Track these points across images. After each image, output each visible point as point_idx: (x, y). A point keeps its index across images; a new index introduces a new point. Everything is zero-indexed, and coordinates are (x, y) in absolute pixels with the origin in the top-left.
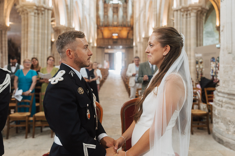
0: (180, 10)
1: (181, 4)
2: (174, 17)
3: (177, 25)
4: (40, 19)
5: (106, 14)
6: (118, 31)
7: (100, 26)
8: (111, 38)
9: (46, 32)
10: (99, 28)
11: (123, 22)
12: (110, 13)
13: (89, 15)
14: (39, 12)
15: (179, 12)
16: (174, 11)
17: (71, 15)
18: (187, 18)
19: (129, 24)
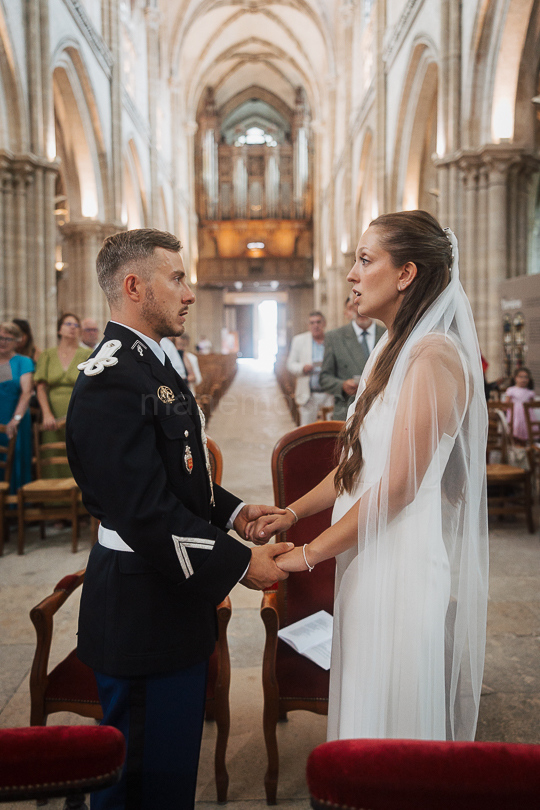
0: (457, 163)
1: (458, 144)
2: (437, 186)
3: (447, 211)
4: (22, 200)
5: (225, 178)
6: (264, 235)
7: (207, 218)
8: (243, 257)
9: (40, 240)
10: (205, 223)
11: (280, 204)
12: (240, 176)
13: (173, 184)
14: (18, 177)
15: (453, 170)
16: (439, 166)
17: (117, 184)
18: (477, 189)
19: (300, 209)
